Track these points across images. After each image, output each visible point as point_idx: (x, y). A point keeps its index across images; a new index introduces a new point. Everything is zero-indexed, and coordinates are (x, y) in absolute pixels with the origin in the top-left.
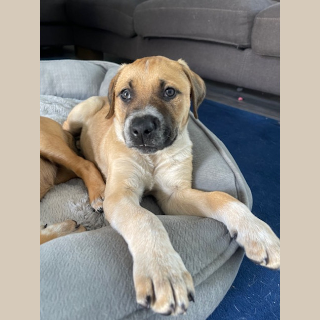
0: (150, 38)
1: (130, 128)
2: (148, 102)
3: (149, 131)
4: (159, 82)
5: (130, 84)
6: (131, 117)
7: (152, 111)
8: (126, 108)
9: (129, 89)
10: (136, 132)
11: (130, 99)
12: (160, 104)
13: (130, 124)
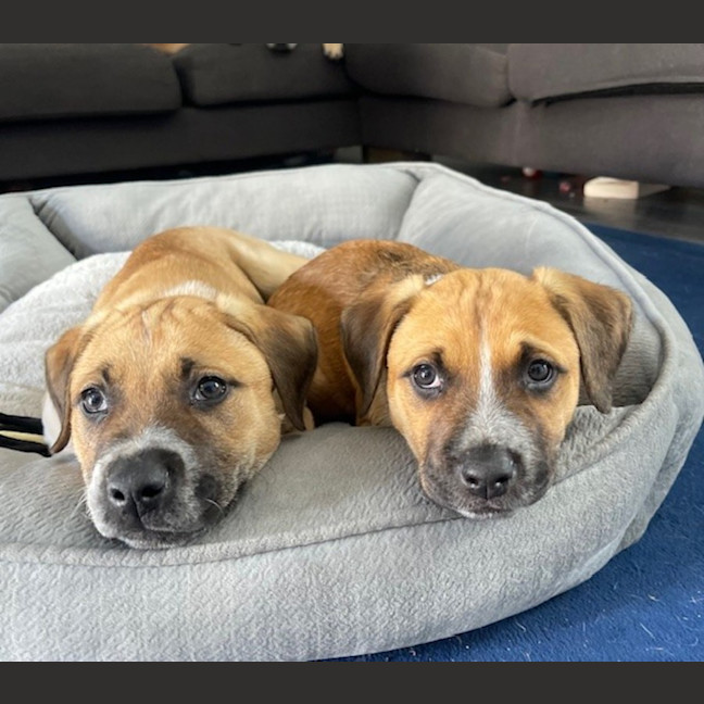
0: (548, 101)
1: (104, 485)
2: (152, 416)
3: (156, 488)
4: (180, 364)
5: (105, 374)
6: (108, 458)
7: (167, 440)
8: (95, 437)
9: (102, 387)
10: (118, 495)
11: (106, 411)
13: (105, 477)
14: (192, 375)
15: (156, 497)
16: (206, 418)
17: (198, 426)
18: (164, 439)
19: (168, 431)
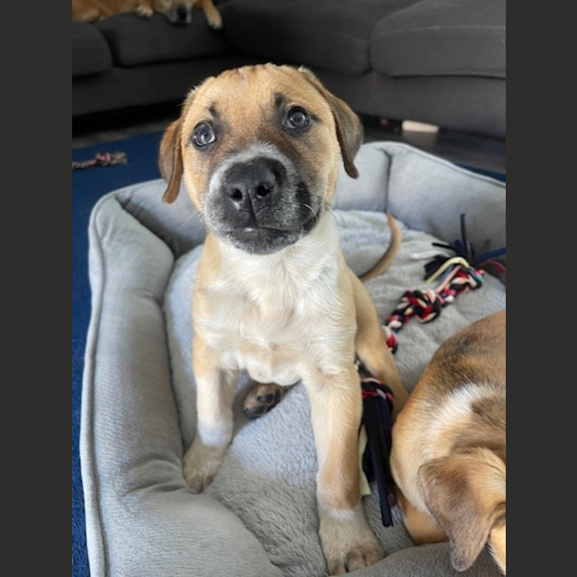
1: (223, 188)
2: (255, 137)
3: (266, 188)
4: (273, 97)
6: (224, 168)
7: (270, 151)
9: (210, 122)
10: (236, 196)
11: (214, 142)
12: (281, 139)
13: (223, 182)
14: (282, 107)
15: (268, 195)
16: (297, 142)
17: (292, 147)
18: (268, 151)
19: (270, 146)
